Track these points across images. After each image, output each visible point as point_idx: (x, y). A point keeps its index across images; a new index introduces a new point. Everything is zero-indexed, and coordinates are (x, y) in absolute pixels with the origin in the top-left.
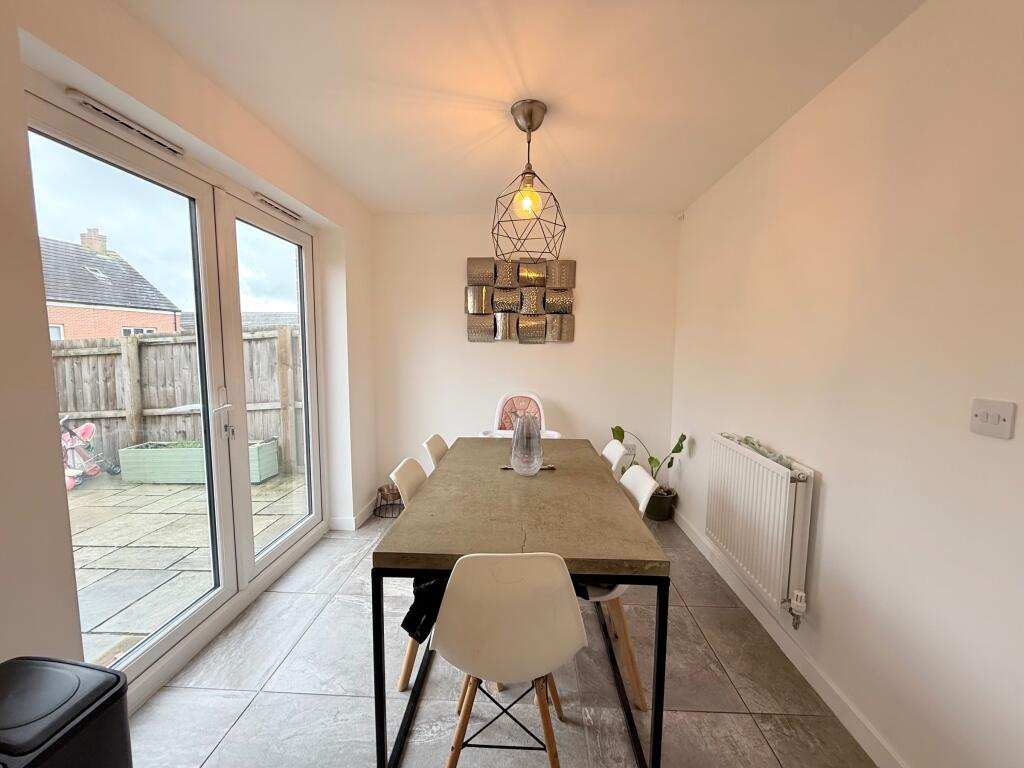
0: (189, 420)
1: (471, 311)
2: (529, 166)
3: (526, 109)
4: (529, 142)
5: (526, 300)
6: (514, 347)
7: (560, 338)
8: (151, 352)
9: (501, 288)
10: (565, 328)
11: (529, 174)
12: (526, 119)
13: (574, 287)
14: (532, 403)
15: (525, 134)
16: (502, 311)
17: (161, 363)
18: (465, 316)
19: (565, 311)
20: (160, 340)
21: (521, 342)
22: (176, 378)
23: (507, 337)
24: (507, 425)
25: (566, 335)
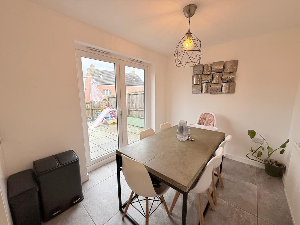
0: (136, 111)
1: (194, 84)
2: (189, 31)
3: (187, 9)
4: (189, 21)
5: (214, 78)
6: (209, 95)
7: (229, 92)
8: (131, 96)
9: (205, 75)
10: (231, 88)
11: (189, 34)
12: (188, 13)
13: (236, 71)
14: (212, 116)
15: (188, 19)
16: (205, 83)
17: (132, 99)
18: (192, 85)
19: (231, 82)
20: (132, 94)
21: (211, 94)
22: (134, 102)
23: (207, 92)
24: (201, 123)
25: (231, 90)
